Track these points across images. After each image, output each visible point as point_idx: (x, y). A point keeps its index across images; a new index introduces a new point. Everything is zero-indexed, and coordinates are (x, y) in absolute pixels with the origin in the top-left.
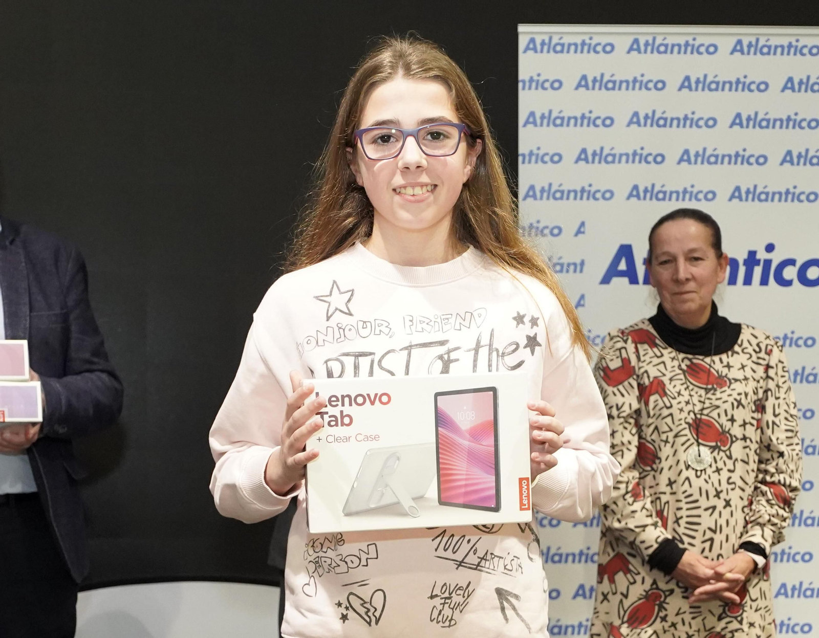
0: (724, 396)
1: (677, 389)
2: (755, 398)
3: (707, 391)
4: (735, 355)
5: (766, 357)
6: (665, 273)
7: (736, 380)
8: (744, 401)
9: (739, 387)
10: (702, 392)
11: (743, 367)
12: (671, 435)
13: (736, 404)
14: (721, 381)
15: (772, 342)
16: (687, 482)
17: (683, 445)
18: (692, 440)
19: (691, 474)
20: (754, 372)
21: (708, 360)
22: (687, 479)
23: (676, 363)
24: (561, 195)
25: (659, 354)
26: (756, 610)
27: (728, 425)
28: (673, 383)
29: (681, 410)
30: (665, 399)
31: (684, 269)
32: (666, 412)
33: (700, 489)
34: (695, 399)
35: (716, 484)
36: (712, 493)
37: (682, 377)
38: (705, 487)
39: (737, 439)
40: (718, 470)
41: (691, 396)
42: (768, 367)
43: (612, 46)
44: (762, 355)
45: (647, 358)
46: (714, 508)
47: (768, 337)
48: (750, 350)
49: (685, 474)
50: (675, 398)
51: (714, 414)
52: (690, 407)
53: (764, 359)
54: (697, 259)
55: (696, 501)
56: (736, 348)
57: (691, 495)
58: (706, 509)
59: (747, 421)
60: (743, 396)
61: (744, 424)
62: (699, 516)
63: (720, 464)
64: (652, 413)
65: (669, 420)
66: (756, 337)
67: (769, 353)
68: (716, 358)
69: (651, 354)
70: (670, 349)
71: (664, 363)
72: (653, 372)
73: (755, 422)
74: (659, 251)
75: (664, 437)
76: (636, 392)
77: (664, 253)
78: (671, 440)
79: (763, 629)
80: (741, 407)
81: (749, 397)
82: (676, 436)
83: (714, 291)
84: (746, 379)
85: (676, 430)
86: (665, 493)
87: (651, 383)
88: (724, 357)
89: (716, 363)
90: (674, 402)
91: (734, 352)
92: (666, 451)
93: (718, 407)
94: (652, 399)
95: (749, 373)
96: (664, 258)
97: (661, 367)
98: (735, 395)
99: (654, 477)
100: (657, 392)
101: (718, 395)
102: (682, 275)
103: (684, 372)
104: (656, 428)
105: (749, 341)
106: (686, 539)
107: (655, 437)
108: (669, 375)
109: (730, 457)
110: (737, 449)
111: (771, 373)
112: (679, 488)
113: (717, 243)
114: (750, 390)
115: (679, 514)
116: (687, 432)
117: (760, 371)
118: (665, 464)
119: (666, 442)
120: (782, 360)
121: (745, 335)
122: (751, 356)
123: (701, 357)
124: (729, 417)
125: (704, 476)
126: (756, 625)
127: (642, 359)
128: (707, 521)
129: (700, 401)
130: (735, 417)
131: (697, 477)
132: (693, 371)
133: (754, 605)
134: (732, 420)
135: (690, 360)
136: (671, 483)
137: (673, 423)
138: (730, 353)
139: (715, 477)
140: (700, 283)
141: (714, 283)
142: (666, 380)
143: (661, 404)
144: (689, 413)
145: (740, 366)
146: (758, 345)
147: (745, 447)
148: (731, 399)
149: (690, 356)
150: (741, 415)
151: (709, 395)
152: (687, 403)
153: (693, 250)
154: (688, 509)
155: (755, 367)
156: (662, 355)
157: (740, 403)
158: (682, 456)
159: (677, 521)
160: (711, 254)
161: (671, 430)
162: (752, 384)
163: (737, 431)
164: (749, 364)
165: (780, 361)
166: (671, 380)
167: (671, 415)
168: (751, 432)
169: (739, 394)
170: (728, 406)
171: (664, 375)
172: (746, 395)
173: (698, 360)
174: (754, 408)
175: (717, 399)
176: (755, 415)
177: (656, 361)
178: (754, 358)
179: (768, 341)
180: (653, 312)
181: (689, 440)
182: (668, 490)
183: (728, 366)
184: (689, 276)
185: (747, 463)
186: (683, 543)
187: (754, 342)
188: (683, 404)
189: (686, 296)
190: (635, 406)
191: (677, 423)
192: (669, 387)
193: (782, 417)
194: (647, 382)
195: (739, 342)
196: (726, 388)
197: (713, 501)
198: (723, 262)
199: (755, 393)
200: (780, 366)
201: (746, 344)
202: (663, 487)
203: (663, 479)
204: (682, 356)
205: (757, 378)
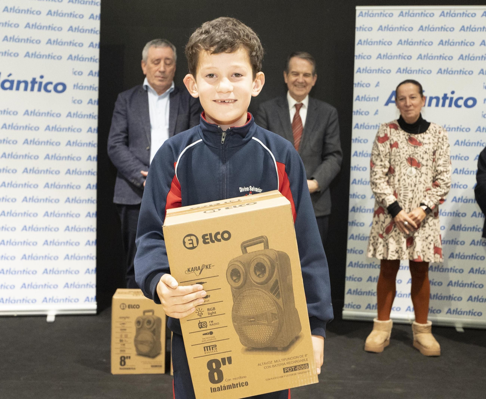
0: (420, 150)
1: (403, 146)
2: (433, 150)
3: (415, 147)
4: (427, 134)
5: (439, 134)
6: (402, 103)
7: (426, 144)
8: (428, 152)
9: (426, 146)
10: (413, 148)
11: (429, 139)
12: (399, 163)
13: (424, 152)
14: (420, 144)
15: (442, 129)
16: (404, 181)
17: (403, 166)
18: (407, 165)
19: (406, 177)
20: (433, 140)
21: (416, 136)
22: (404, 179)
23: (404, 136)
24: (371, 71)
25: (398, 132)
26: (432, 230)
27: (421, 160)
28: (402, 143)
29: (404, 154)
30: (398, 149)
31: (409, 102)
32: (398, 154)
33: (409, 184)
34: (410, 150)
35: (415, 181)
36: (413, 185)
37: (406, 141)
38: (410, 182)
39: (424, 165)
40: (416, 177)
41: (408, 149)
42: (439, 138)
43: (392, 14)
44: (437, 134)
45: (394, 134)
46: (413, 190)
47: (440, 127)
48: (432, 132)
49: (403, 177)
50: (401, 149)
51: (416, 156)
52: (408, 153)
53: (438, 135)
54: (413, 98)
55: (407, 188)
56: (427, 131)
57: (405, 185)
58: (411, 191)
59: (428, 159)
60: (428, 150)
61: (427, 160)
62: (408, 193)
63: (417, 175)
64: (393, 154)
65: (399, 157)
66: (435, 127)
67: (440, 133)
68: (419, 135)
69: (395, 132)
70: (403, 131)
71: (400, 136)
72: (395, 139)
73: (432, 160)
74: (399, 95)
75: (397, 163)
76: (388, 146)
77: (401, 96)
78: (399, 164)
79: (434, 237)
80: (426, 154)
81: (430, 150)
82: (401, 163)
83: (420, 109)
84: (430, 143)
85: (401, 161)
86: (396, 184)
87: (394, 143)
88: (422, 135)
89: (419, 137)
90: (401, 151)
91: (426, 133)
92: (397, 169)
93: (417, 153)
94: (394, 149)
95: (431, 141)
96: (401, 98)
97: (399, 138)
98: (425, 149)
99: (394, 178)
100: (395, 146)
101: (418, 148)
102: (408, 104)
103: (407, 140)
104: (394, 160)
105: (433, 129)
106: (403, 201)
107: (393, 163)
108: (401, 140)
109: (420, 172)
110: (423, 169)
111: (440, 140)
112: (402, 182)
113: (421, 91)
114: (431, 147)
115: (401, 192)
116: (405, 162)
117: (436, 140)
118: (397, 173)
119: (397, 165)
120: (445, 135)
121: (431, 127)
122: (432, 134)
123: (413, 135)
124: (422, 157)
125: (410, 179)
126: (432, 235)
127: (392, 134)
128: (410, 195)
129: (412, 151)
130: (424, 157)
131: (408, 179)
132: (411, 140)
133: (431, 228)
134: (423, 158)
135: (409, 136)
136: (399, 181)
137: (400, 158)
138: (425, 133)
139: (414, 179)
140: (415, 106)
141: (420, 106)
142: (399, 142)
143: (396, 151)
144: (407, 155)
145: (428, 138)
146: (436, 131)
147: (427, 169)
148: (423, 151)
149: (409, 134)
150: (426, 157)
151: (416, 149)
152: (406, 151)
153: (412, 95)
154: (404, 190)
155: (433, 138)
156: (399, 133)
157: (426, 152)
158: (403, 171)
159: (400, 194)
160: (419, 96)
161: (399, 161)
162: (432, 145)
163: (424, 162)
164: (432, 138)
165: (444, 136)
166: (401, 142)
167: (400, 155)
168: (430, 163)
169: (426, 149)
170: (421, 153)
171: (399, 140)
172: (429, 149)
173: (413, 136)
174: (432, 154)
175: (418, 150)
176: (433, 157)
177: (397, 135)
178: (434, 135)
179: (440, 129)
180: (398, 117)
181: (405, 165)
182: (398, 183)
183: (424, 138)
184: (411, 104)
185: (427, 175)
186: (401, 202)
187: (434, 129)
188: (404, 152)
189: (410, 112)
190: (387, 151)
191: (402, 158)
192: (400, 145)
193: (443, 156)
194: (392, 143)
195: (429, 129)
196: (421, 146)
197: (413, 188)
198: (424, 99)
199: (433, 149)
200: (444, 138)
201: (431, 130)
202: (396, 182)
203: (397, 178)
204: (406, 134)
205: (434, 142)
